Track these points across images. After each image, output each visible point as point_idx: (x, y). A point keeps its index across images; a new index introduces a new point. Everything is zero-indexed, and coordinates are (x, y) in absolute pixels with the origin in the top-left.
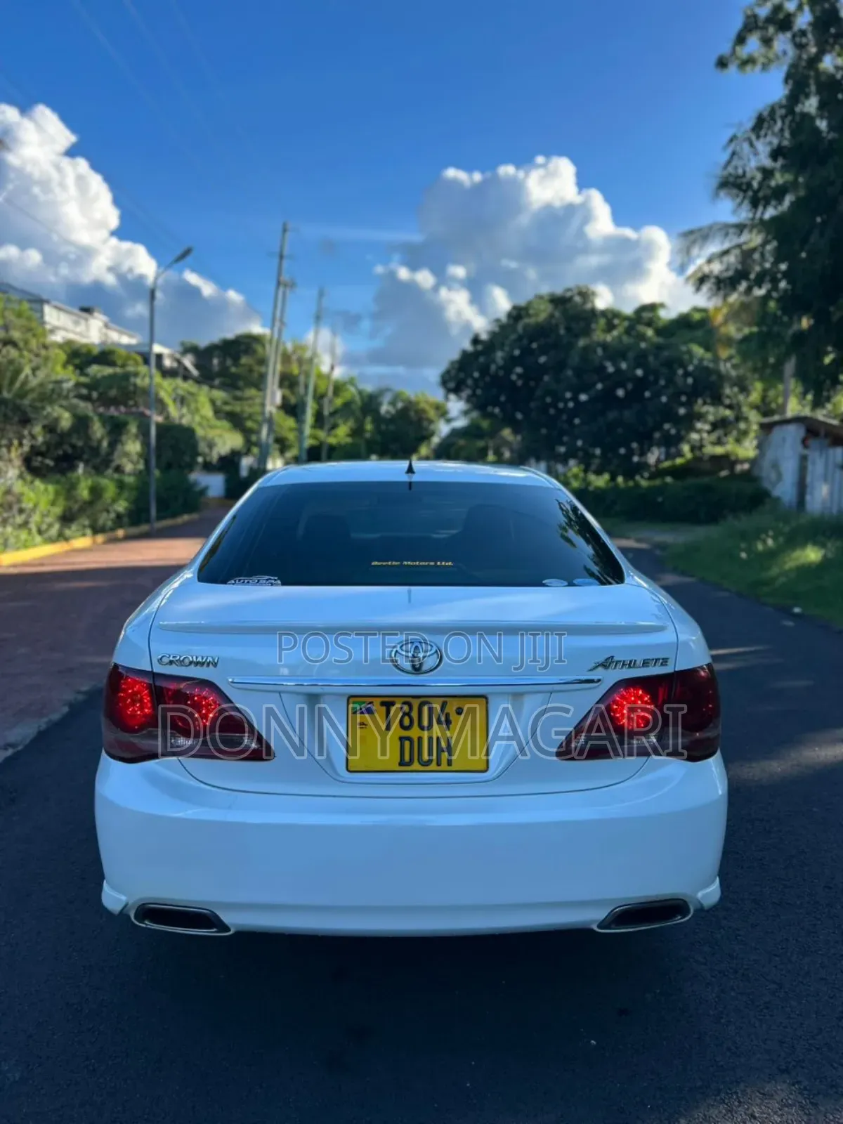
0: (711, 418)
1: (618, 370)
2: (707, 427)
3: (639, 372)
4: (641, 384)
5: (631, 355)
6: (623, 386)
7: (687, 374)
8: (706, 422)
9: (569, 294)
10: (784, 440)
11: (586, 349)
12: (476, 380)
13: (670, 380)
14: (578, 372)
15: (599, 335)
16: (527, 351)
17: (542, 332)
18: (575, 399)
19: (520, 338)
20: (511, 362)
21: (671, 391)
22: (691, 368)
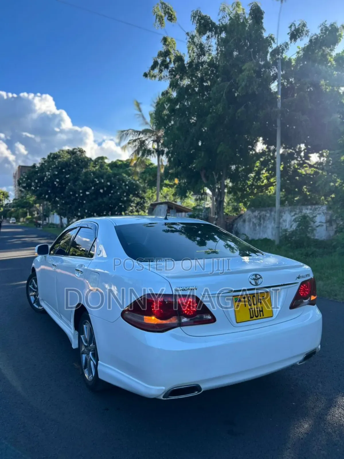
0: (136, 202)
1: (100, 182)
2: (135, 205)
3: (109, 184)
4: (110, 188)
5: (105, 177)
6: (103, 189)
7: (126, 185)
8: (134, 203)
9: (75, 150)
10: (161, 210)
11: (86, 173)
12: (37, 183)
13: (120, 187)
14: (84, 182)
15: (91, 168)
16: (60, 172)
17: (66, 165)
18: (84, 193)
19: (57, 167)
20: (54, 176)
21: (121, 191)
22: (127, 183)
